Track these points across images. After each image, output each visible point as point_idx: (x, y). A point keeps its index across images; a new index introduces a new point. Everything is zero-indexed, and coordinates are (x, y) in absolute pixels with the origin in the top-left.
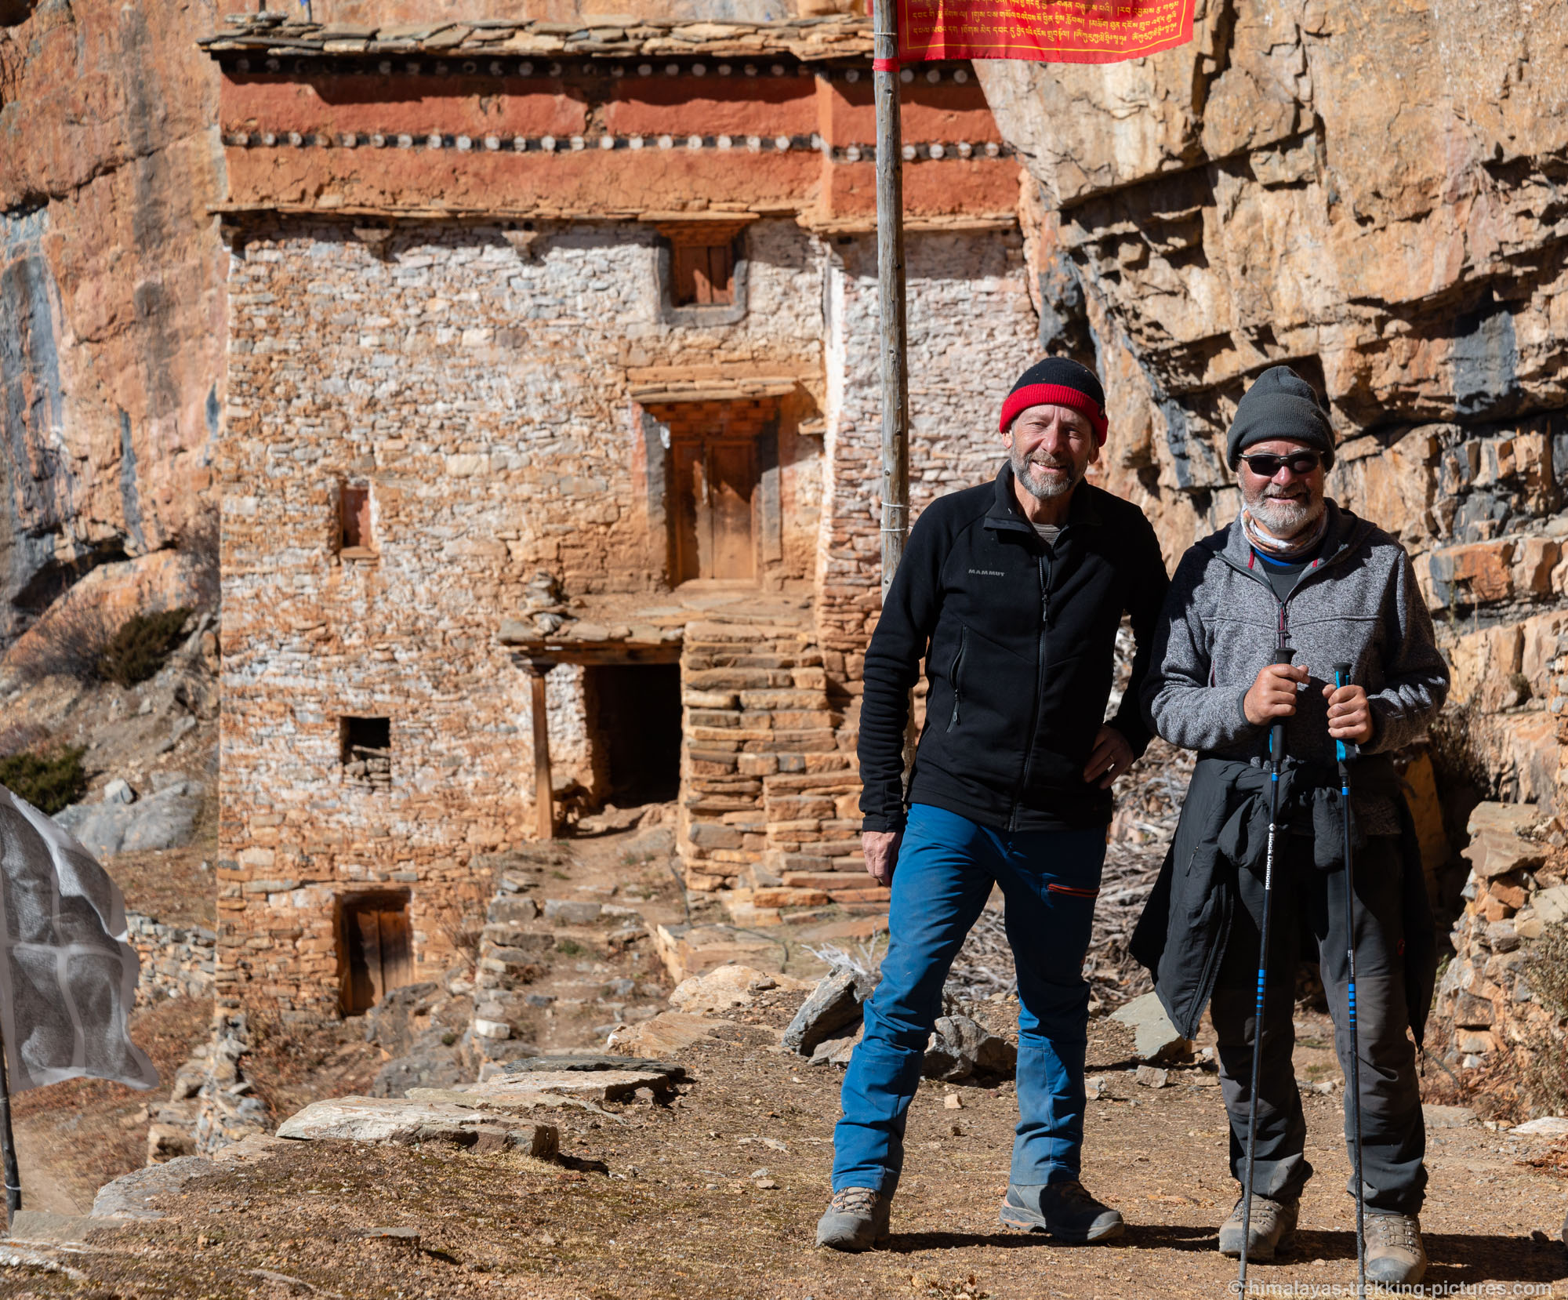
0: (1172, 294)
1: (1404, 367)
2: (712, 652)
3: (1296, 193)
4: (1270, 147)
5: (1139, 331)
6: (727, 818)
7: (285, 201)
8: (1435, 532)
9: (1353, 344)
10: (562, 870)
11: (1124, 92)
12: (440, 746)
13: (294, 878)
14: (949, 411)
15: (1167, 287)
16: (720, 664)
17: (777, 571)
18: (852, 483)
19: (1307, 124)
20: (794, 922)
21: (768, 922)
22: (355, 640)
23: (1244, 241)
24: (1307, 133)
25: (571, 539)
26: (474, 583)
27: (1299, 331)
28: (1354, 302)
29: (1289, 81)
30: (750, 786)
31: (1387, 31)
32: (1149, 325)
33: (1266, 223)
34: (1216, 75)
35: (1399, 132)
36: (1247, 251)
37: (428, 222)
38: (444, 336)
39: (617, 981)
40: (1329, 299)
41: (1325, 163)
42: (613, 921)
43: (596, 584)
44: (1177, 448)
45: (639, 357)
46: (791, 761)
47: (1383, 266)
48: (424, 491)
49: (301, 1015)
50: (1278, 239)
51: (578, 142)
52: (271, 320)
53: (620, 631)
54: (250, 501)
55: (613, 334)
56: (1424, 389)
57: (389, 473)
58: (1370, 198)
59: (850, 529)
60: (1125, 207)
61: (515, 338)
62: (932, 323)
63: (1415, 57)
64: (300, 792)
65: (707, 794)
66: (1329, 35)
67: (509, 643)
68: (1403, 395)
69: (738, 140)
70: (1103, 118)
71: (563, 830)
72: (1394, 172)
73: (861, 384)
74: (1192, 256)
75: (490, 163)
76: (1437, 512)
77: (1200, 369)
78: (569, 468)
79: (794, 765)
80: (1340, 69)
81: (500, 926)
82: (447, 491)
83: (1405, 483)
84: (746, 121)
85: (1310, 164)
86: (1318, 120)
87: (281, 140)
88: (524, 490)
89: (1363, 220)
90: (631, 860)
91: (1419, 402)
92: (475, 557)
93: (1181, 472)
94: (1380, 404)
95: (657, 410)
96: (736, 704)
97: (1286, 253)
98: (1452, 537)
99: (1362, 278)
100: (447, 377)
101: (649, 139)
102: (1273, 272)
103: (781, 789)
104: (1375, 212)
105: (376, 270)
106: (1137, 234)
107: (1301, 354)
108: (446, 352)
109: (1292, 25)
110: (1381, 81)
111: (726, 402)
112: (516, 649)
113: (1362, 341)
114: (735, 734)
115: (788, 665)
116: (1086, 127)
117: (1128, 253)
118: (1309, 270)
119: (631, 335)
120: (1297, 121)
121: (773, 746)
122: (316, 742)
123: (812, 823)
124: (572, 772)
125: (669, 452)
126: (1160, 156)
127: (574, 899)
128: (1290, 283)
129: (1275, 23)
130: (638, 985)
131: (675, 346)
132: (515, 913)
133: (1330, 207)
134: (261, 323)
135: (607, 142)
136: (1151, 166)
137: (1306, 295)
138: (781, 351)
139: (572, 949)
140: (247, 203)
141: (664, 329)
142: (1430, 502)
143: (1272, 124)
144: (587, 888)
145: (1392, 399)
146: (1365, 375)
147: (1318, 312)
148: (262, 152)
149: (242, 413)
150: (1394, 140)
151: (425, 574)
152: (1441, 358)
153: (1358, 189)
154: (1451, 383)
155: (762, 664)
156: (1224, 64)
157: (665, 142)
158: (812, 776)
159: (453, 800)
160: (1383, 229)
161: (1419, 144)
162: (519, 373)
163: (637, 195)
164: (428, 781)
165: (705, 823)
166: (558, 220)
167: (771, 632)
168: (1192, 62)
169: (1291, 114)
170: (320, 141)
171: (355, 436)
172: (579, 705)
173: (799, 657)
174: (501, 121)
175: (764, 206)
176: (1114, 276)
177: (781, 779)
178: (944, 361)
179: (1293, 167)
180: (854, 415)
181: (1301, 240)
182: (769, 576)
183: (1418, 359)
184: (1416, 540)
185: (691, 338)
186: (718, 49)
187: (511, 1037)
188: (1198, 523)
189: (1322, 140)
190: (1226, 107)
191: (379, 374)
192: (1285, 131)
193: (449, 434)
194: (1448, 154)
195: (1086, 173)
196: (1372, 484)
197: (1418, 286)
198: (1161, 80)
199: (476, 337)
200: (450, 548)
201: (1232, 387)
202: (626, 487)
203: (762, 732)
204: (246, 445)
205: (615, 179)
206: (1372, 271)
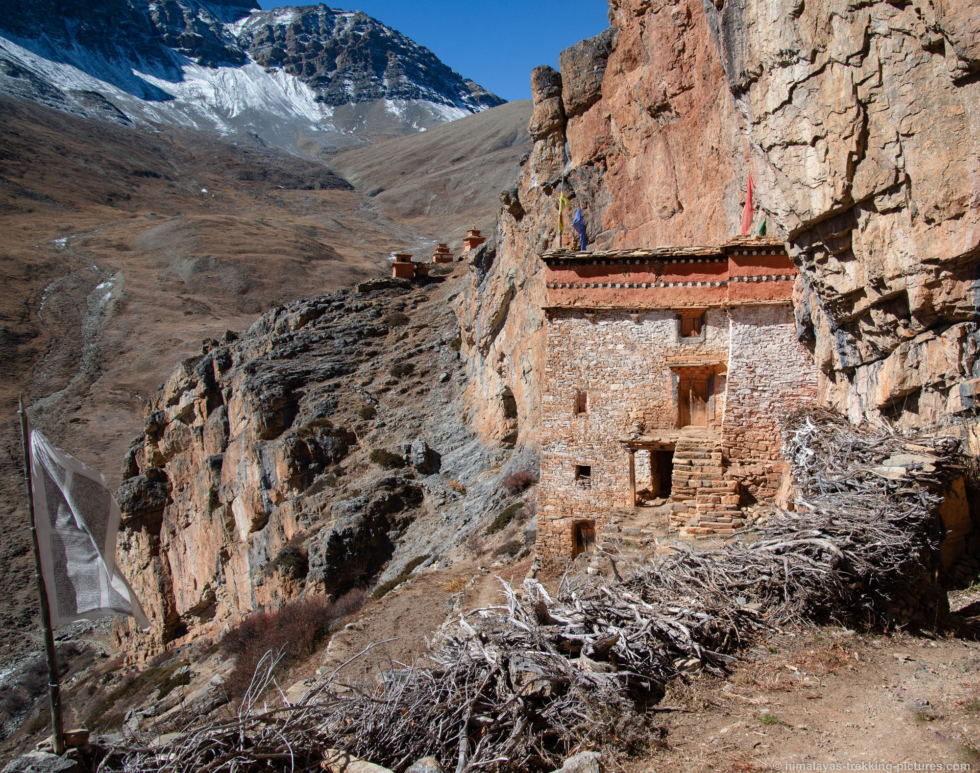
0: (838, 273)
1: (948, 293)
2: (685, 446)
3: (896, 214)
4: (883, 193)
5: (823, 293)
6: (684, 502)
7: (564, 304)
8: (963, 373)
9: (923, 283)
10: (633, 517)
11: (815, 175)
12: (606, 476)
13: (560, 515)
14: (767, 367)
15: (835, 270)
16: (686, 450)
17: (713, 423)
18: (734, 391)
19: (902, 178)
20: (700, 539)
21: (691, 539)
22: (581, 442)
23: (871, 239)
24: (902, 184)
25: (648, 411)
26: (618, 425)
27: (897, 279)
28: (925, 262)
29: (893, 160)
30: (692, 491)
31: (943, 127)
32: (828, 289)
33: (881, 230)
34: (858, 162)
35: (948, 175)
36: (872, 243)
37: (607, 310)
38: (611, 347)
39: (640, 556)
40: (912, 262)
41: (910, 198)
42: (644, 535)
43: (655, 426)
44: (841, 350)
45: (671, 353)
46: (707, 483)
47: (939, 242)
48: (603, 395)
49: (561, 558)
50: (887, 236)
51: (653, 285)
52: (559, 342)
53: (657, 439)
54: (551, 397)
55: (663, 346)
56: (959, 304)
57: (593, 389)
58: (933, 209)
59: (732, 406)
60: (817, 234)
61: (632, 347)
62: (762, 337)
63: (957, 137)
64: (562, 489)
65: (678, 493)
66: (913, 134)
67: (622, 442)
68: (948, 308)
69: (703, 284)
70: (806, 189)
71: (639, 504)
72: (946, 195)
73: (737, 357)
74: (846, 255)
75: (626, 292)
76: (964, 363)
77: (850, 308)
78: (648, 388)
79: (708, 485)
80: (919, 149)
81: (606, 534)
82: (610, 395)
83: (947, 351)
84: (705, 278)
85: (903, 199)
86: (907, 176)
87: (564, 286)
88: (634, 395)
89: (929, 221)
90: (657, 515)
91: (956, 311)
92: (618, 416)
93: (842, 361)
94: (936, 313)
95: (676, 369)
96: (691, 464)
97: (891, 242)
98: (972, 375)
99: (928, 250)
100: (611, 360)
101: (675, 284)
102: (884, 252)
103: (703, 492)
104: (936, 216)
105: (591, 326)
106: (822, 246)
107: (897, 290)
108: (612, 351)
109: (895, 132)
110: (939, 152)
111: (697, 367)
112: (624, 444)
113: (928, 281)
114: (689, 473)
115: (710, 451)
116: (799, 194)
117: (819, 256)
118: (901, 249)
119: (668, 346)
120: (897, 178)
121: (701, 478)
122: (568, 473)
123: (711, 505)
124: (646, 486)
125: (679, 383)
126: (832, 203)
127: (633, 527)
128: (893, 256)
129: (886, 133)
130: (646, 558)
131: (682, 350)
132: (612, 530)
133: (913, 217)
134: (556, 342)
135: (662, 285)
136: (827, 208)
137: (901, 261)
138: (716, 352)
139: (628, 544)
140: (553, 305)
141: (679, 344)
142: (960, 359)
143: (885, 180)
144: (639, 523)
145: (942, 310)
146: (929, 298)
147: (906, 268)
148: (558, 290)
149: (550, 370)
150: (946, 179)
151: (603, 421)
152: (968, 288)
153: (927, 205)
154: (973, 300)
155: (701, 450)
156: (862, 157)
157: (680, 284)
158: (714, 489)
159: (610, 494)
160: (939, 225)
161: (959, 180)
162: (633, 358)
163: (671, 301)
164: (602, 487)
165: (676, 503)
166: (646, 309)
167: (705, 441)
168: (847, 156)
169: (894, 174)
170: (575, 286)
171: (583, 378)
172: (649, 465)
173: (714, 449)
174: (629, 279)
175: (711, 304)
176: (812, 268)
177: (703, 489)
178: (766, 350)
179: (895, 201)
180: (735, 368)
181: (898, 235)
182: (711, 425)
183: (956, 289)
184: (952, 378)
185: (687, 347)
186: (697, 253)
187: (598, 574)
188: (850, 386)
189: (909, 187)
190: (863, 176)
191: (591, 358)
192: (891, 183)
193: (611, 378)
194: (974, 183)
195: (798, 216)
196: (931, 353)
197: (957, 250)
198: (832, 167)
199: (620, 347)
200: (611, 413)
201: (865, 315)
202: (666, 395)
203: (698, 473)
204: (550, 380)
205: (664, 296)
206: (933, 246)
